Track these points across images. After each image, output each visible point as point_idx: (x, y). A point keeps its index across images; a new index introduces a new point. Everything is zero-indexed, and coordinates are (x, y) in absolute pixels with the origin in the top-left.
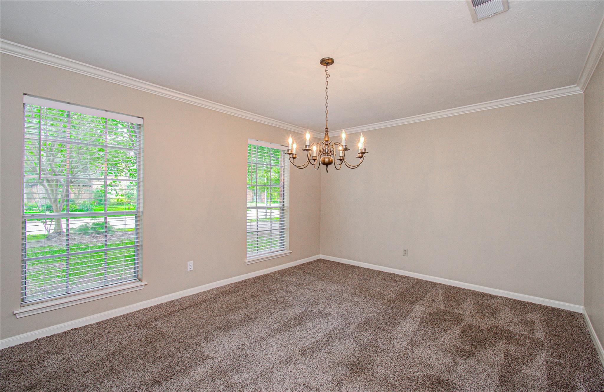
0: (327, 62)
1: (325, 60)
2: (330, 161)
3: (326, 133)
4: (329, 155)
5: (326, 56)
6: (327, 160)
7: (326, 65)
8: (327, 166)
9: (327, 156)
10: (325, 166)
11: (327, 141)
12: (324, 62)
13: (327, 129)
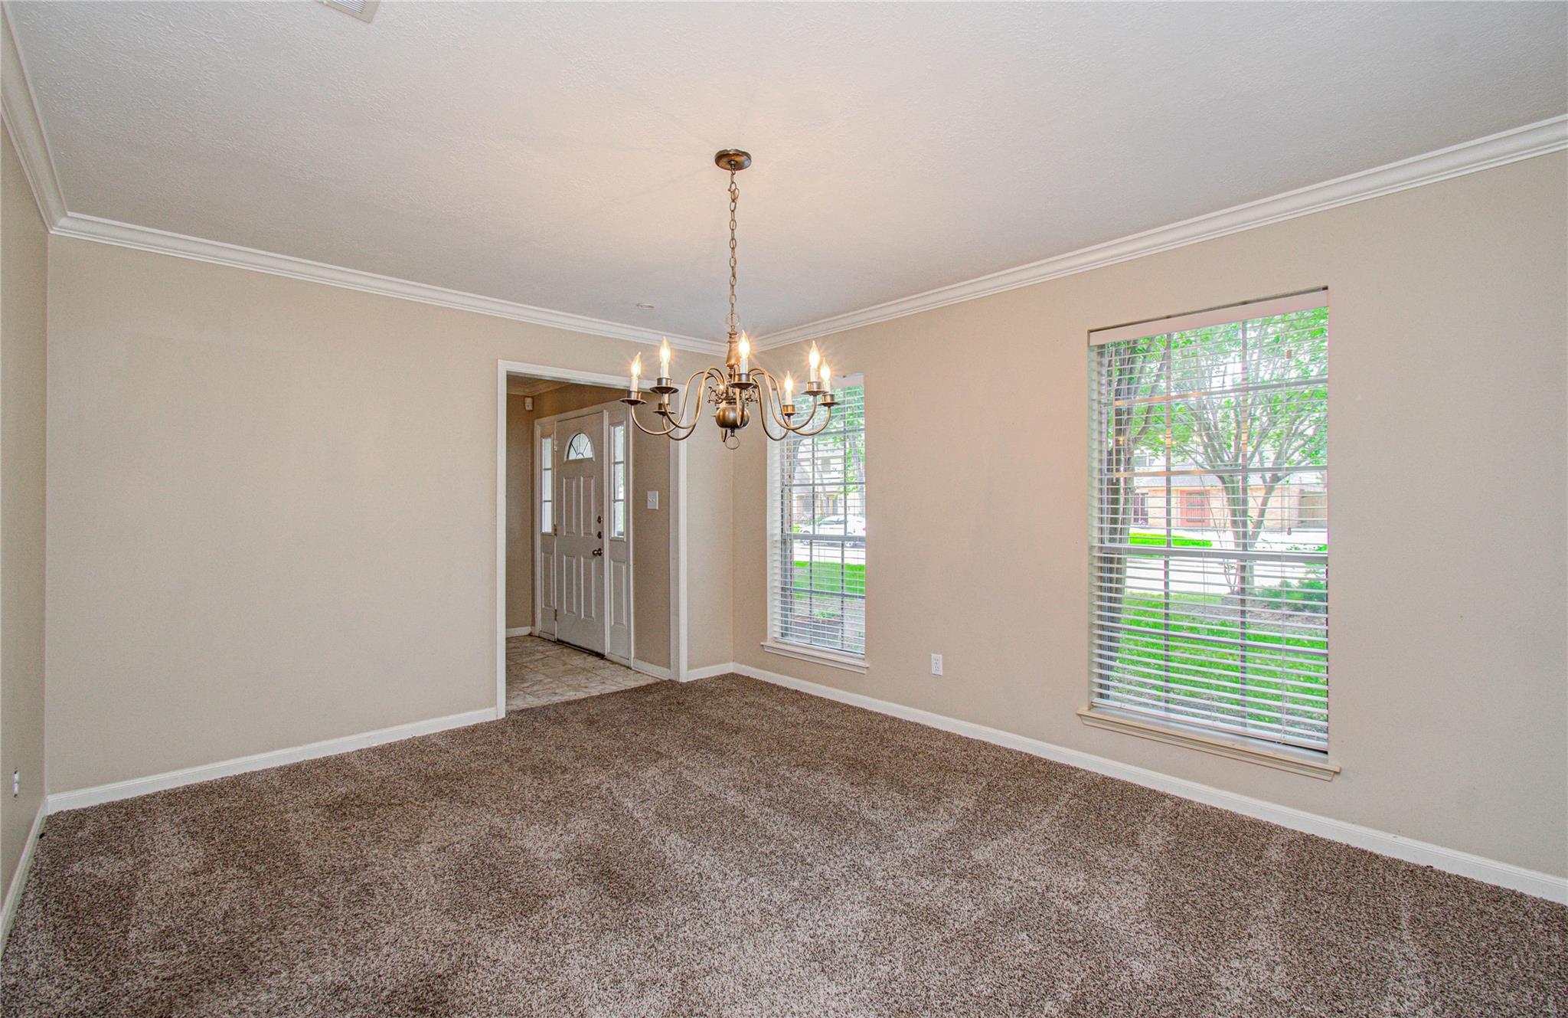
0: (731, 160)
1: (724, 156)
2: (721, 417)
5: (730, 147)
7: (728, 167)
9: (731, 405)
12: (725, 160)
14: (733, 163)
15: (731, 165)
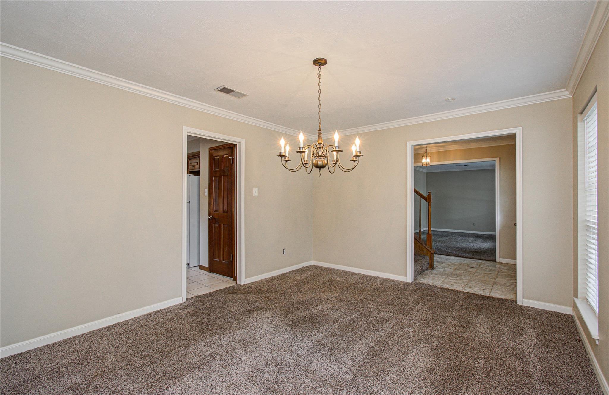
0: (319, 62)
1: (317, 60)
3: (319, 136)
4: (322, 158)
6: (320, 163)
7: (319, 65)
8: (320, 169)
9: (320, 159)
10: (318, 169)
11: (320, 144)
12: (317, 62)
13: (320, 131)
14: (320, 63)
15: (319, 64)
